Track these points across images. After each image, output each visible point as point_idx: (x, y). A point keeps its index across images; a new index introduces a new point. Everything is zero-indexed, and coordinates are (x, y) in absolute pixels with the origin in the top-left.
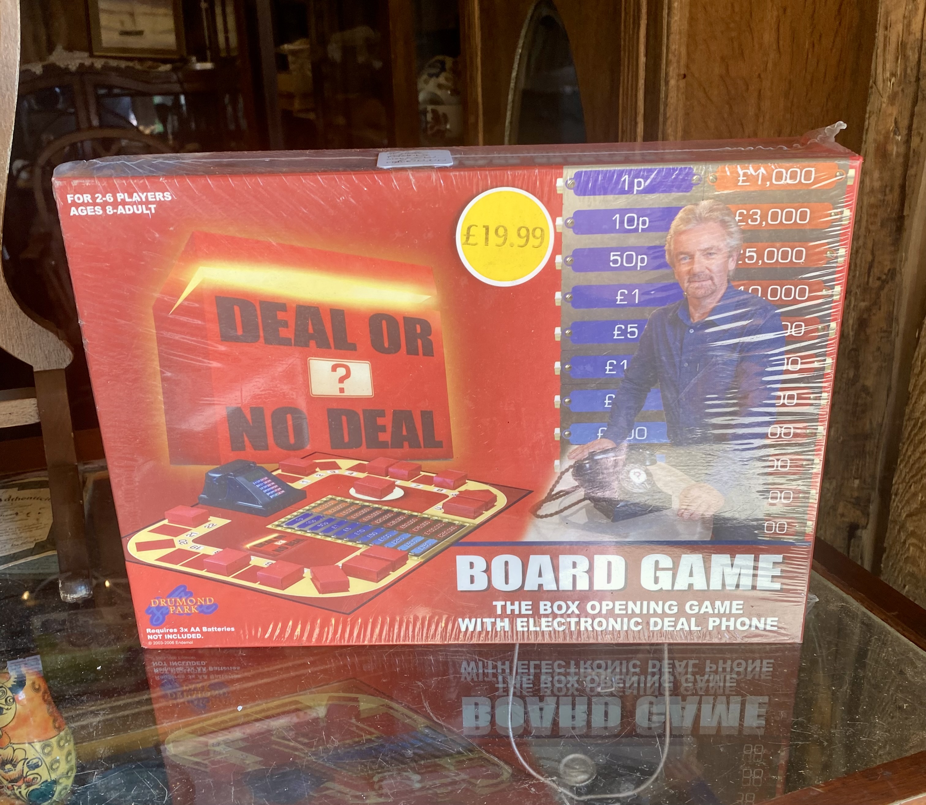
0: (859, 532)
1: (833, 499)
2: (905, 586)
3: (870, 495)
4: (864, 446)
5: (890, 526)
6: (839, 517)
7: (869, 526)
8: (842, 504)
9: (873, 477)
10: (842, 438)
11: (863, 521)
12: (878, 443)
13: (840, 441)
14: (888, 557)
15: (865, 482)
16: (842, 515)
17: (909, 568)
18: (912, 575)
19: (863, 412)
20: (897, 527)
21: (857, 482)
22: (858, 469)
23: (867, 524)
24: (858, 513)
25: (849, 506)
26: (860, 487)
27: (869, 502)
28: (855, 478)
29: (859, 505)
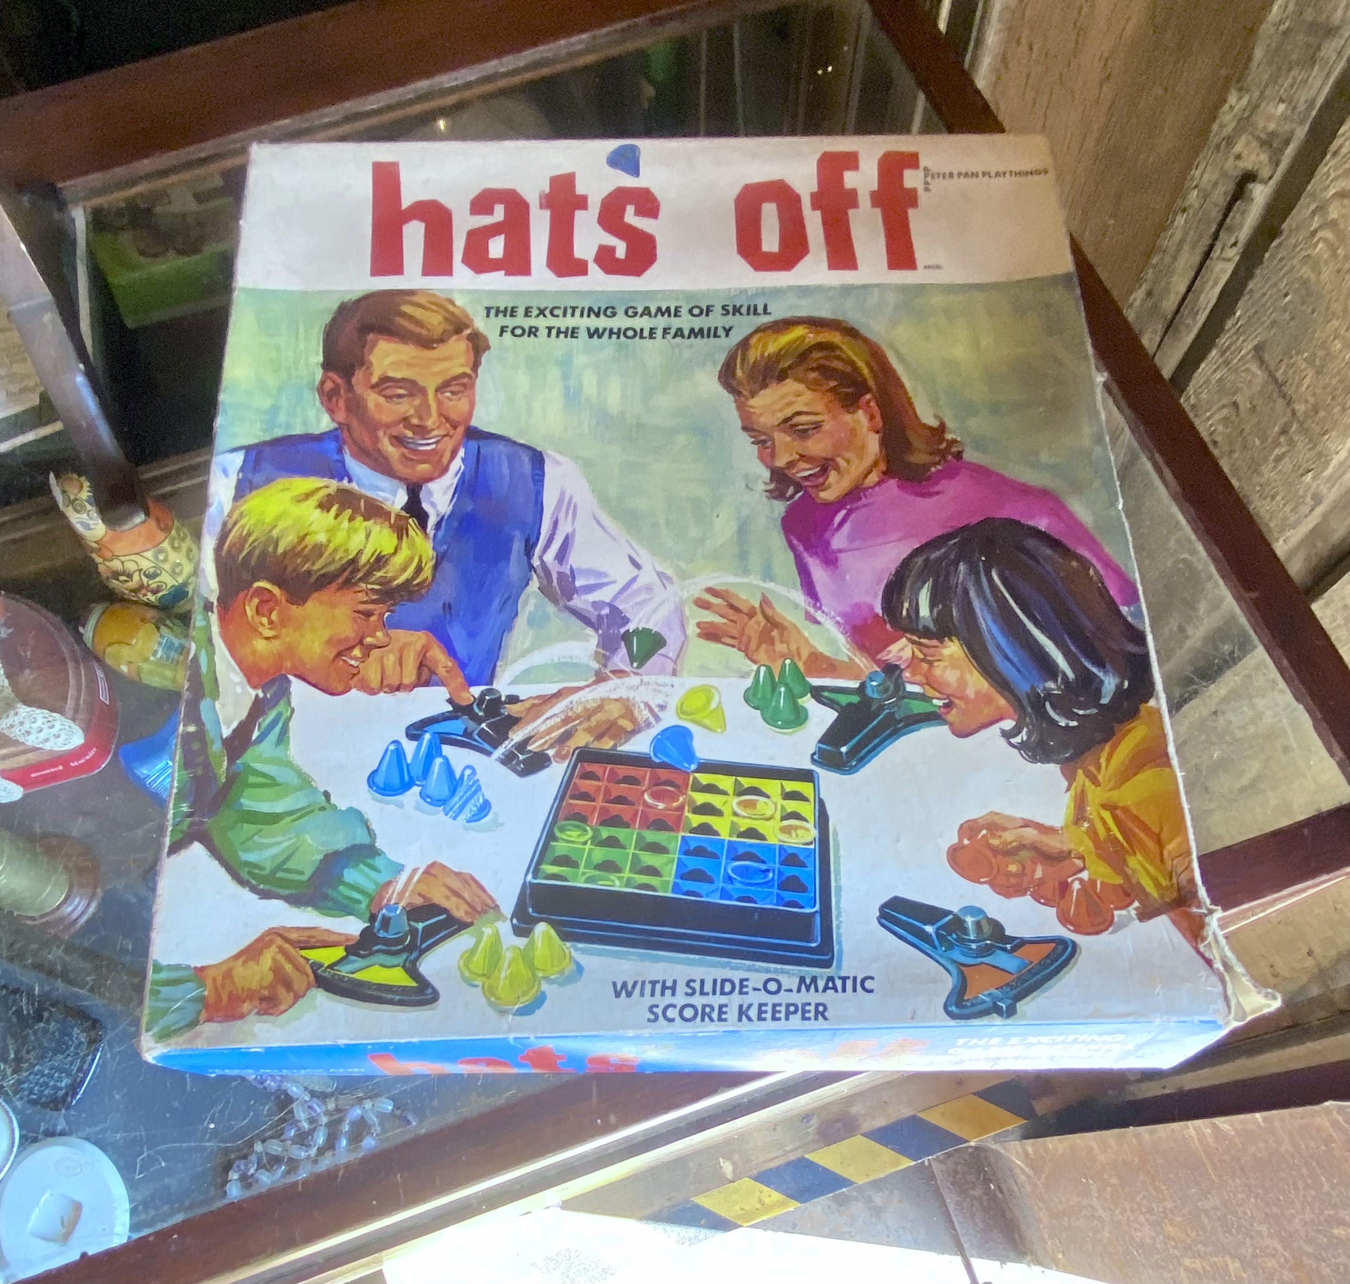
0: (1251, 186)
1: (1233, 125)
2: (1286, 295)
3: (1293, 132)
4: (1319, 48)
5: (1304, 200)
6: (1232, 158)
7: (1271, 182)
8: (1243, 139)
9: (1311, 104)
10: (1287, 24)
11: (1265, 173)
12: (1343, 47)
13: (1283, 28)
14: (1280, 244)
15: (1294, 109)
16: (1238, 157)
17: (1306, 271)
18: (1305, 282)
20: (1313, 207)
21: (1282, 107)
22: (1292, 86)
23: (1270, 178)
24: (1264, 157)
25: (1254, 144)
26: (1285, 118)
27: (1287, 142)
28: (1282, 100)
29: (1271, 146)
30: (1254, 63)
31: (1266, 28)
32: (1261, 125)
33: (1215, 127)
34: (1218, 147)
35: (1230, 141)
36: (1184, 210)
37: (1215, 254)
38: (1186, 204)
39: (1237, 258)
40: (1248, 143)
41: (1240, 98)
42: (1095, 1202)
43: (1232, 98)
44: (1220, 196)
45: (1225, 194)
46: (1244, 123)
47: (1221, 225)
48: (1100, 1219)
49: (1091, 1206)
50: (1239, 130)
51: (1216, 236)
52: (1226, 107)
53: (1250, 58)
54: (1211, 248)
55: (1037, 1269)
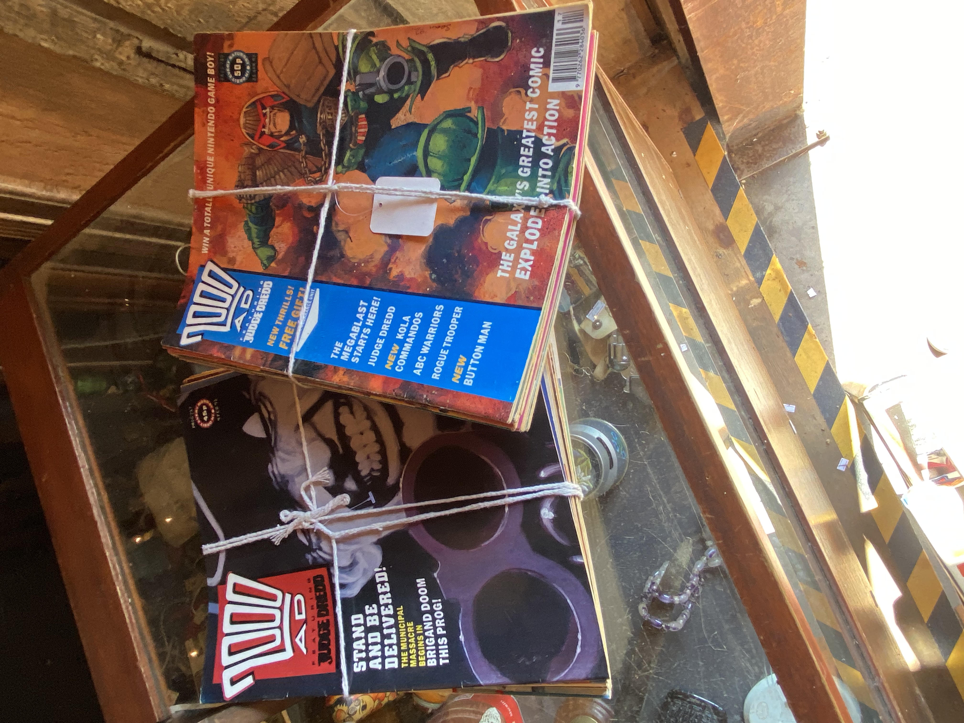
0: (144, 49)
1: (111, 62)
2: (200, 22)
3: (111, 29)
4: (64, 19)
5: (147, 18)
6: (129, 61)
7: (140, 37)
8: (117, 55)
9: (95, 20)
10: (53, 38)
11: (136, 41)
12: (61, 5)
13: (56, 40)
14: (172, 28)
15: (99, 29)
16: (128, 58)
17: (185, 12)
18: (191, 12)
19: (28, 8)
20: (149, 12)
21: (99, 36)
22: (87, 32)
23: (138, 38)
24: (127, 43)
25: (120, 49)
26: (104, 34)
27: (117, 31)
28: (95, 37)
29: (120, 41)
30: (77, 54)
31: (57, 49)
32: (109, 47)
33: (115, 73)
34: (124, 70)
35: (121, 63)
36: (161, 85)
37: (183, 65)
38: (158, 85)
39: (184, 53)
40: (120, 53)
41: (96, 60)
42: (752, 72)
43: (98, 64)
44: (150, 65)
45: (149, 62)
46: (109, 56)
47: (167, 64)
48: (762, 68)
49: (755, 75)
50: (114, 59)
51: (174, 66)
52: (102, 67)
53: (74, 57)
54: (180, 68)
55: (804, 106)
